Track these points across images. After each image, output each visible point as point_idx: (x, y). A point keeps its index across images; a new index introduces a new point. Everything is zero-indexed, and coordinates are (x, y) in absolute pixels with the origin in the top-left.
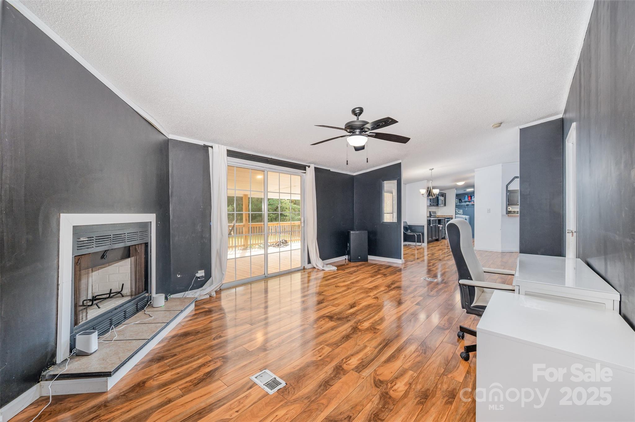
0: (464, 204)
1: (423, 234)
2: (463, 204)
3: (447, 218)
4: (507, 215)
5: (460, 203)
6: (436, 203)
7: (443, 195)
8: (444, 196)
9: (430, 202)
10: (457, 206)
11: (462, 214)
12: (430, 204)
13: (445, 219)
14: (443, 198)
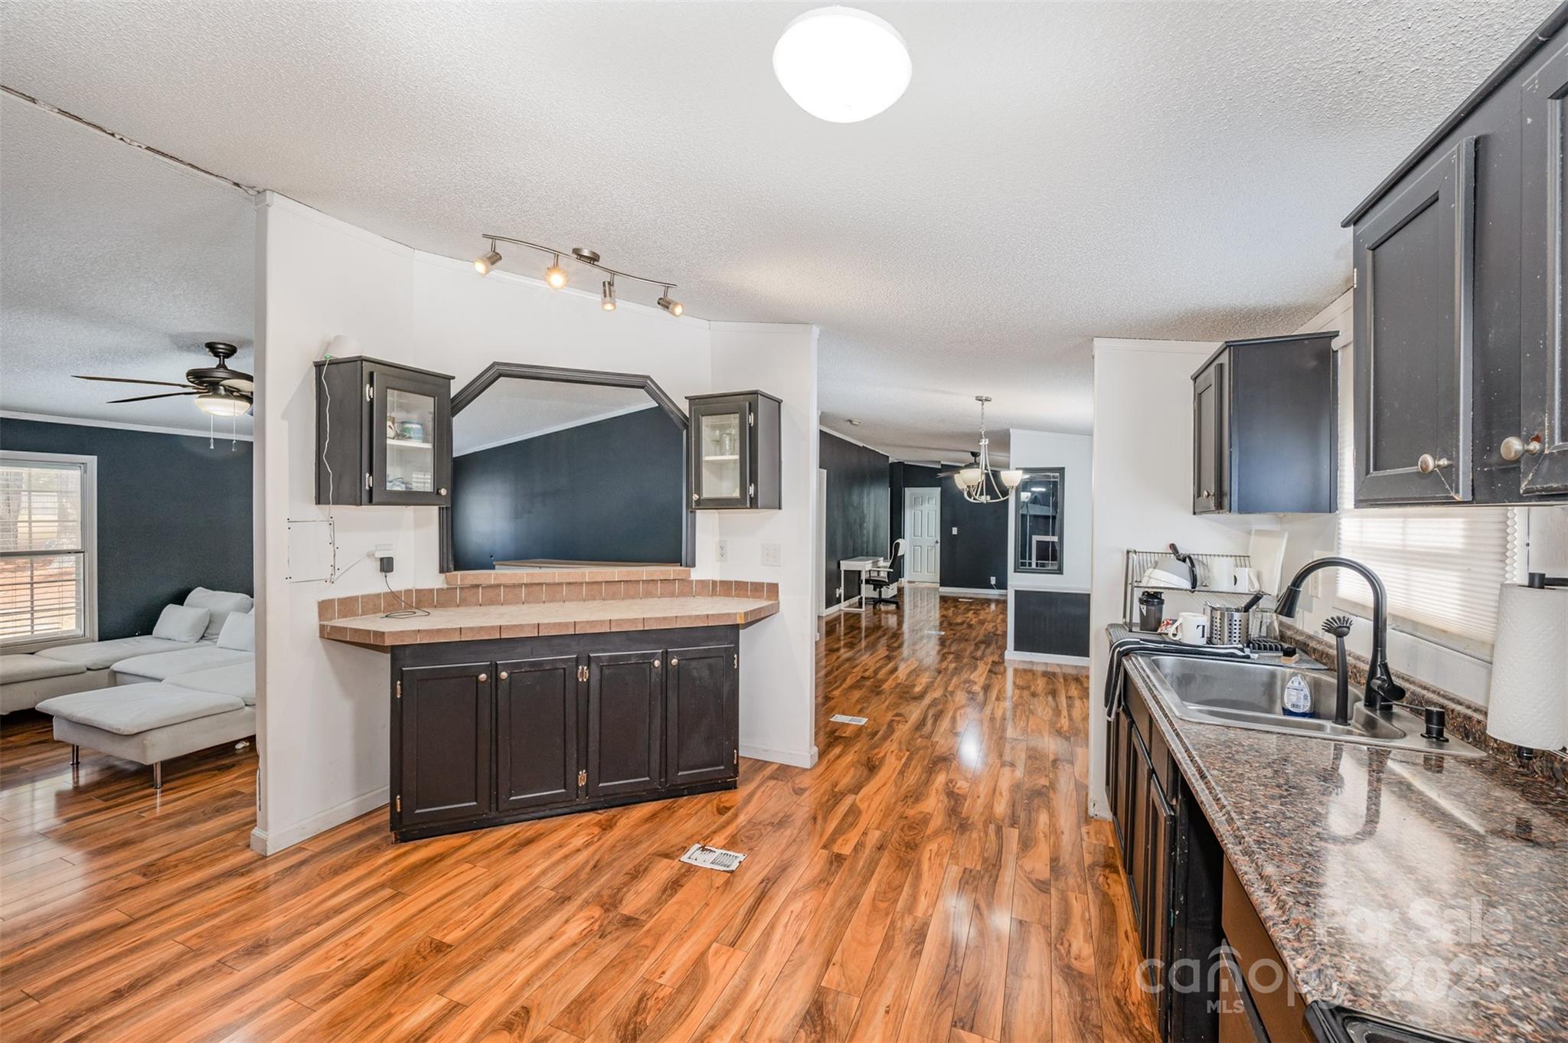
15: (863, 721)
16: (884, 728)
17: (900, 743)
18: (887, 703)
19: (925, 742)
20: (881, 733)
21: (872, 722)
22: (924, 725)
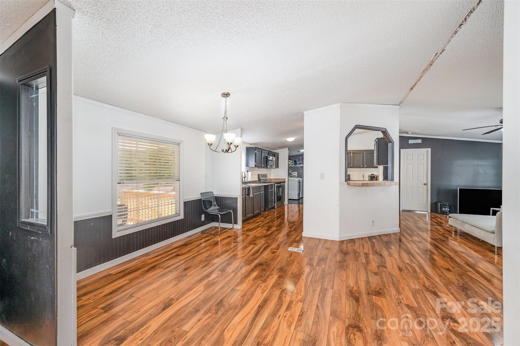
0: (299, 166)
1: (235, 211)
2: (297, 166)
3: (277, 183)
4: (346, 183)
5: (295, 165)
6: (264, 165)
7: (275, 154)
8: (276, 156)
9: (255, 162)
10: (290, 168)
11: (297, 176)
12: (255, 165)
13: (274, 184)
14: (274, 158)
15: (290, 249)
16: (281, 246)
17: (277, 241)
18: (278, 260)
19: (268, 241)
20: (283, 244)
21: (286, 249)
22: (265, 247)
